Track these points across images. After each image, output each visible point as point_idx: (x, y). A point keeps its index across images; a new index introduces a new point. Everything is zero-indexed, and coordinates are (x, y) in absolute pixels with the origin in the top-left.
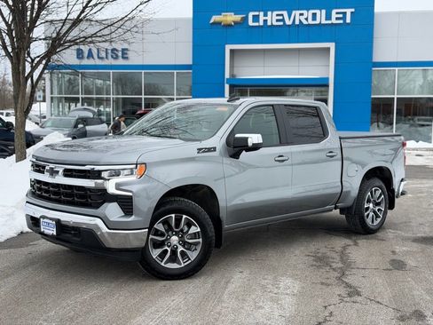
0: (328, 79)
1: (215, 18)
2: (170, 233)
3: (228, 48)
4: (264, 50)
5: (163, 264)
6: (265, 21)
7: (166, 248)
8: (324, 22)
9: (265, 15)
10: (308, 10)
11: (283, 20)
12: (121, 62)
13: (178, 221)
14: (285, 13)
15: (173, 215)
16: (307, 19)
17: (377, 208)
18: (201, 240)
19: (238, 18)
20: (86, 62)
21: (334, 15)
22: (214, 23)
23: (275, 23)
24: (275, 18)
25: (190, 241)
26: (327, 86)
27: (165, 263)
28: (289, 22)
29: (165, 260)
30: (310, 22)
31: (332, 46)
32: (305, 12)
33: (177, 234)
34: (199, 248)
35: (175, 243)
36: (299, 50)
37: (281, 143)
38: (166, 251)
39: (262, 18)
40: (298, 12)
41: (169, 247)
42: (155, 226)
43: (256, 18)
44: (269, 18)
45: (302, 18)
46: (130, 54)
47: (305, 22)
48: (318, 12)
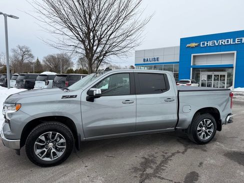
0: (233, 65)
1: (188, 45)
2: (48, 141)
3: (192, 55)
4: (207, 55)
5: (41, 158)
6: (207, 45)
7: (45, 149)
8: (232, 43)
9: (207, 42)
10: (225, 39)
11: (215, 44)
12: (156, 62)
13: (54, 135)
14: (215, 41)
15: (51, 132)
16: (224, 43)
17: (208, 130)
18: (65, 147)
19: (197, 44)
20: (146, 63)
21: (236, 40)
22: (188, 47)
23: (211, 45)
24: (211, 43)
25: (59, 147)
26: (233, 68)
27: (43, 158)
28: (216, 44)
29: (43, 155)
30: (226, 43)
31: (235, 52)
32: (224, 40)
33: (52, 142)
34: (64, 151)
35: (51, 146)
36: (222, 54)
37: (131, 94)
38: (45, 151)
39: (206, 44)
40: (221, 41)
41: (46, 148)
42: (39, 137)
43: (203, 44)
44: (209, 44)
45: (222, 43)
46: (159, 59)
47: (224, 44)
48: (229, 40)
